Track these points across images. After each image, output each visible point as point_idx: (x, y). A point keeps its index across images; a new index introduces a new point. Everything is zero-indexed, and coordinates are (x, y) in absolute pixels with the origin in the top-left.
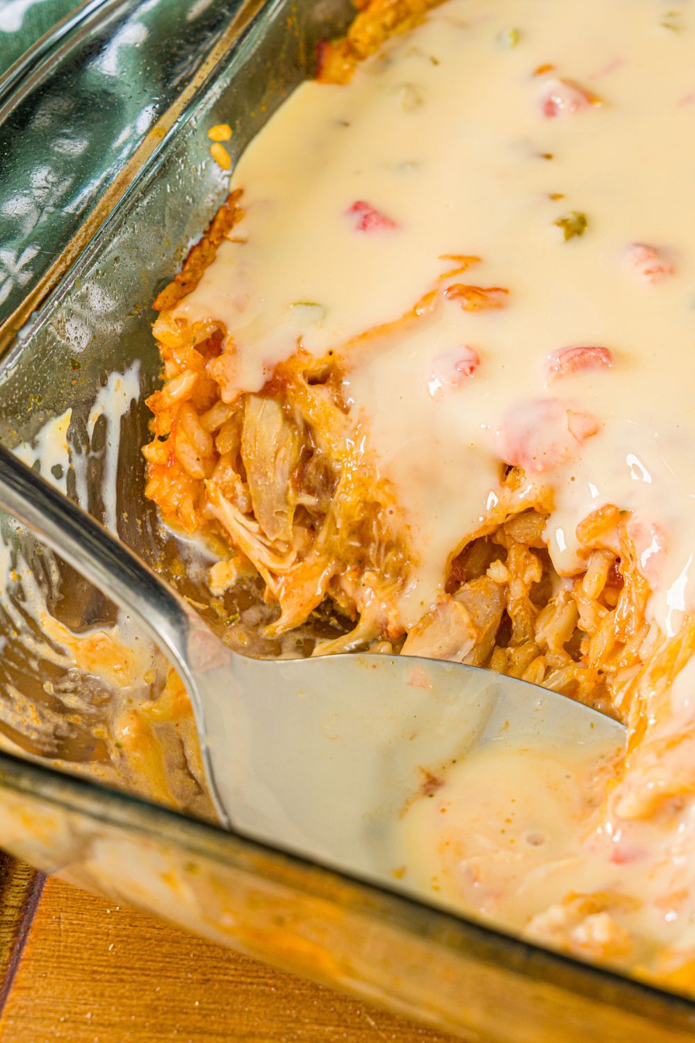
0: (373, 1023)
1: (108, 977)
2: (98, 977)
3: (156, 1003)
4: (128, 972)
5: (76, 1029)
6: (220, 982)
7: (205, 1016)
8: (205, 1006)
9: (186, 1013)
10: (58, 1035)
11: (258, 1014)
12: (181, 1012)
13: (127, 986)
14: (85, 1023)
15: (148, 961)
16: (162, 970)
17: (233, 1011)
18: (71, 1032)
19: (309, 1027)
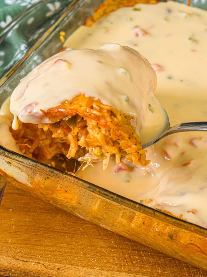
0: (74, 244)
1: (13, 233)
2: (11, 233)
3: (25, 239)
4: (18, 232)
5: (7, 244)
6: (39, 235)
7: (36, 242)
8: (36, 240)
9: (32, 241)
10: (3, 245)
11: (48, 241)
12: (31, 241)
13: (18, 235)
14: (9, 243)
15: (22, 230)
16: (26, 232)
17: (42, 241)
18: (6, 245)
19: (60, 244)
